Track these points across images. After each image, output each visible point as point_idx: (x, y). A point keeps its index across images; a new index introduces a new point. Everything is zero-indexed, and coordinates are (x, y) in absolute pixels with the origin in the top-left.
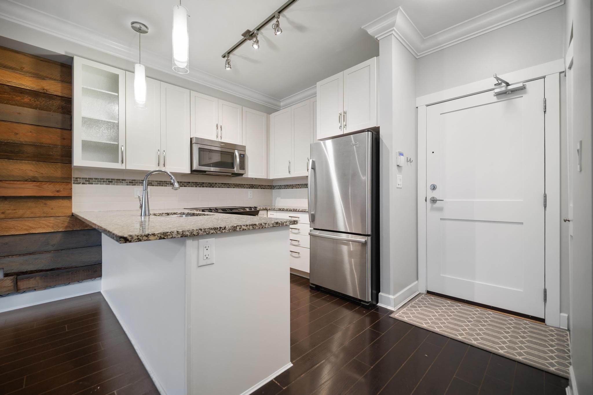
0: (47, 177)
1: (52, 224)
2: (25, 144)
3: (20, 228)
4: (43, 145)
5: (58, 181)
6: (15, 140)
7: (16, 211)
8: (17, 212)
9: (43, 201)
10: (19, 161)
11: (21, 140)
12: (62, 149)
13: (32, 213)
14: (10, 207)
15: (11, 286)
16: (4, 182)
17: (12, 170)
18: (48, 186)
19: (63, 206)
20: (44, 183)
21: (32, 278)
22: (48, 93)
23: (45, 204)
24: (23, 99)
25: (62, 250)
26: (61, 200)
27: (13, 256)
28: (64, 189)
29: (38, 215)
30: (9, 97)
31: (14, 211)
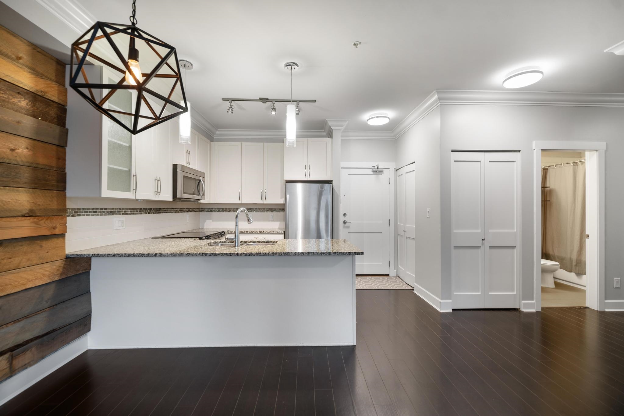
0: (44, 209)
1: (48, 273)
2: (21, 164)
3: (16, 283)
4: (39, 166)
5: (54, 215)
6: (11, 160)
7: (12, 260)
8: (12, 262)
9: (38, 242)
10: (16, 188)
11: (18, 159)
12: (57, 171)
13: (28, 260)
14: (5, 255)
15: (6, 368)
17: (9, 202)
18: (45, 222)
19: (58, 247)
20: (41, 218)
21: (28, 350)
22: (46, 97)
23: (41, 246)
24: (20, 102)
25: (56, 305)
26: (55, 240)
27: (8, 325)
28: (59, 224)
29: (34, 262)
30: (5, 98)
31: (10, 260)
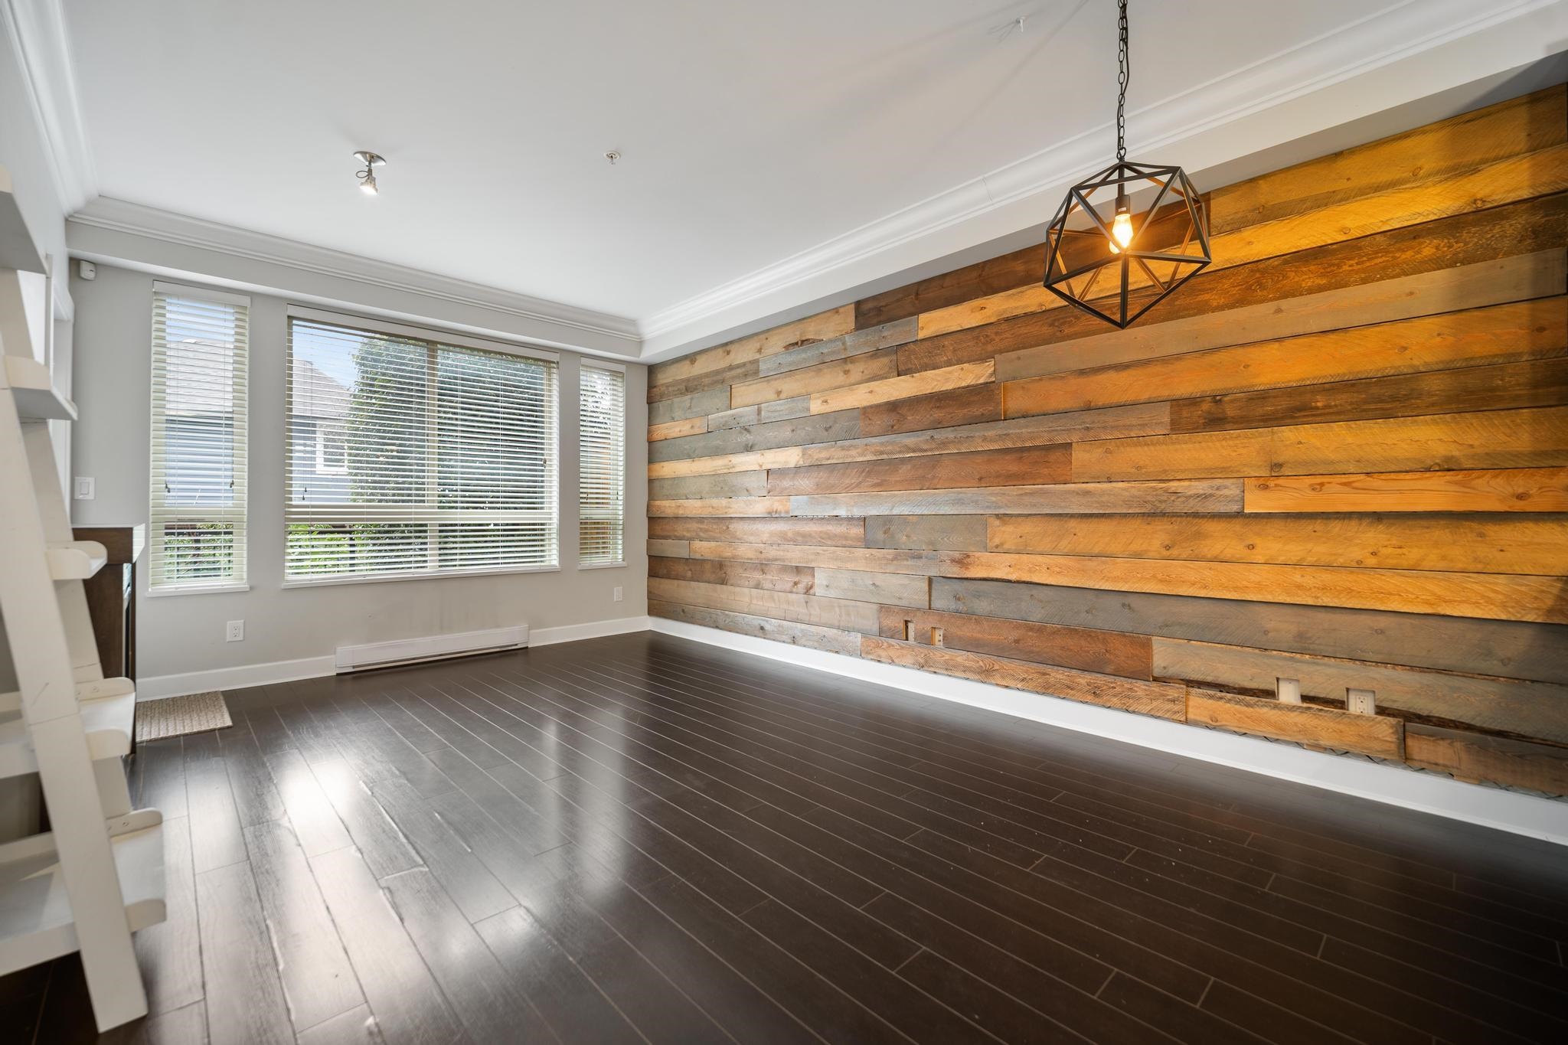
0: (1487, 454)
1: (1500, 597)
2: (1424, 370)
3: (1413, 597)
4: (1472, 363)
5: (1521, 466)
6: (1400, 367)
7: (1404, 550)
8: (1404, 554)
9: (1475, 525)
10: (1410, 418)
11: (1416, 362)
12: (1532, 362)
13: (1444, 558)
14: (1389, 540)
15: (1391, 742)
16: (1375, 475)
17: (1394, 444)
18: (1488, 482)
19: (1538, 544)
20: (1476, 474)
21: (1443, 739)
22: (1489, 206)
23: (1482, 535)
24: (1419, 252)
25: (1533, 681)
26: (1531, 525)
27: (1396, 667)
28: (1540, 488)
29: (1459, 566)
30: (1387, 261)
31: (1399, 551)
